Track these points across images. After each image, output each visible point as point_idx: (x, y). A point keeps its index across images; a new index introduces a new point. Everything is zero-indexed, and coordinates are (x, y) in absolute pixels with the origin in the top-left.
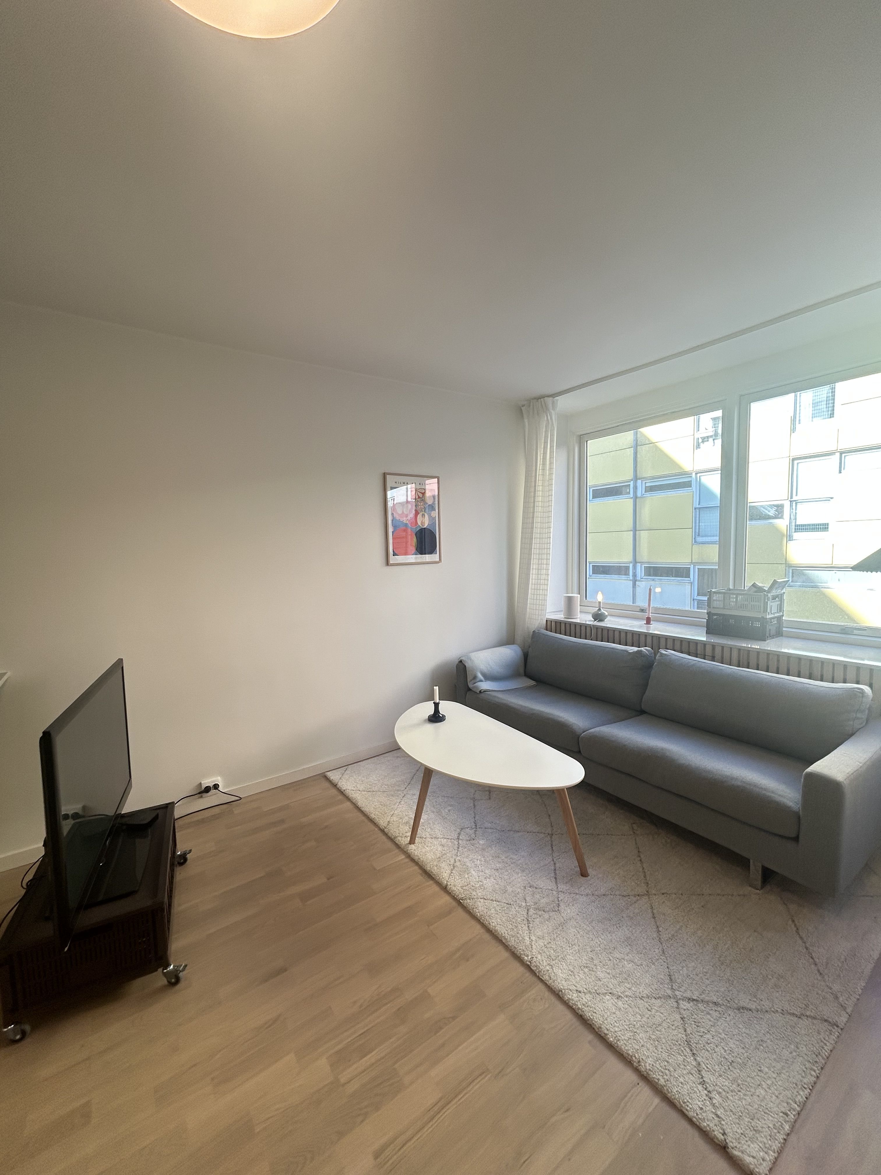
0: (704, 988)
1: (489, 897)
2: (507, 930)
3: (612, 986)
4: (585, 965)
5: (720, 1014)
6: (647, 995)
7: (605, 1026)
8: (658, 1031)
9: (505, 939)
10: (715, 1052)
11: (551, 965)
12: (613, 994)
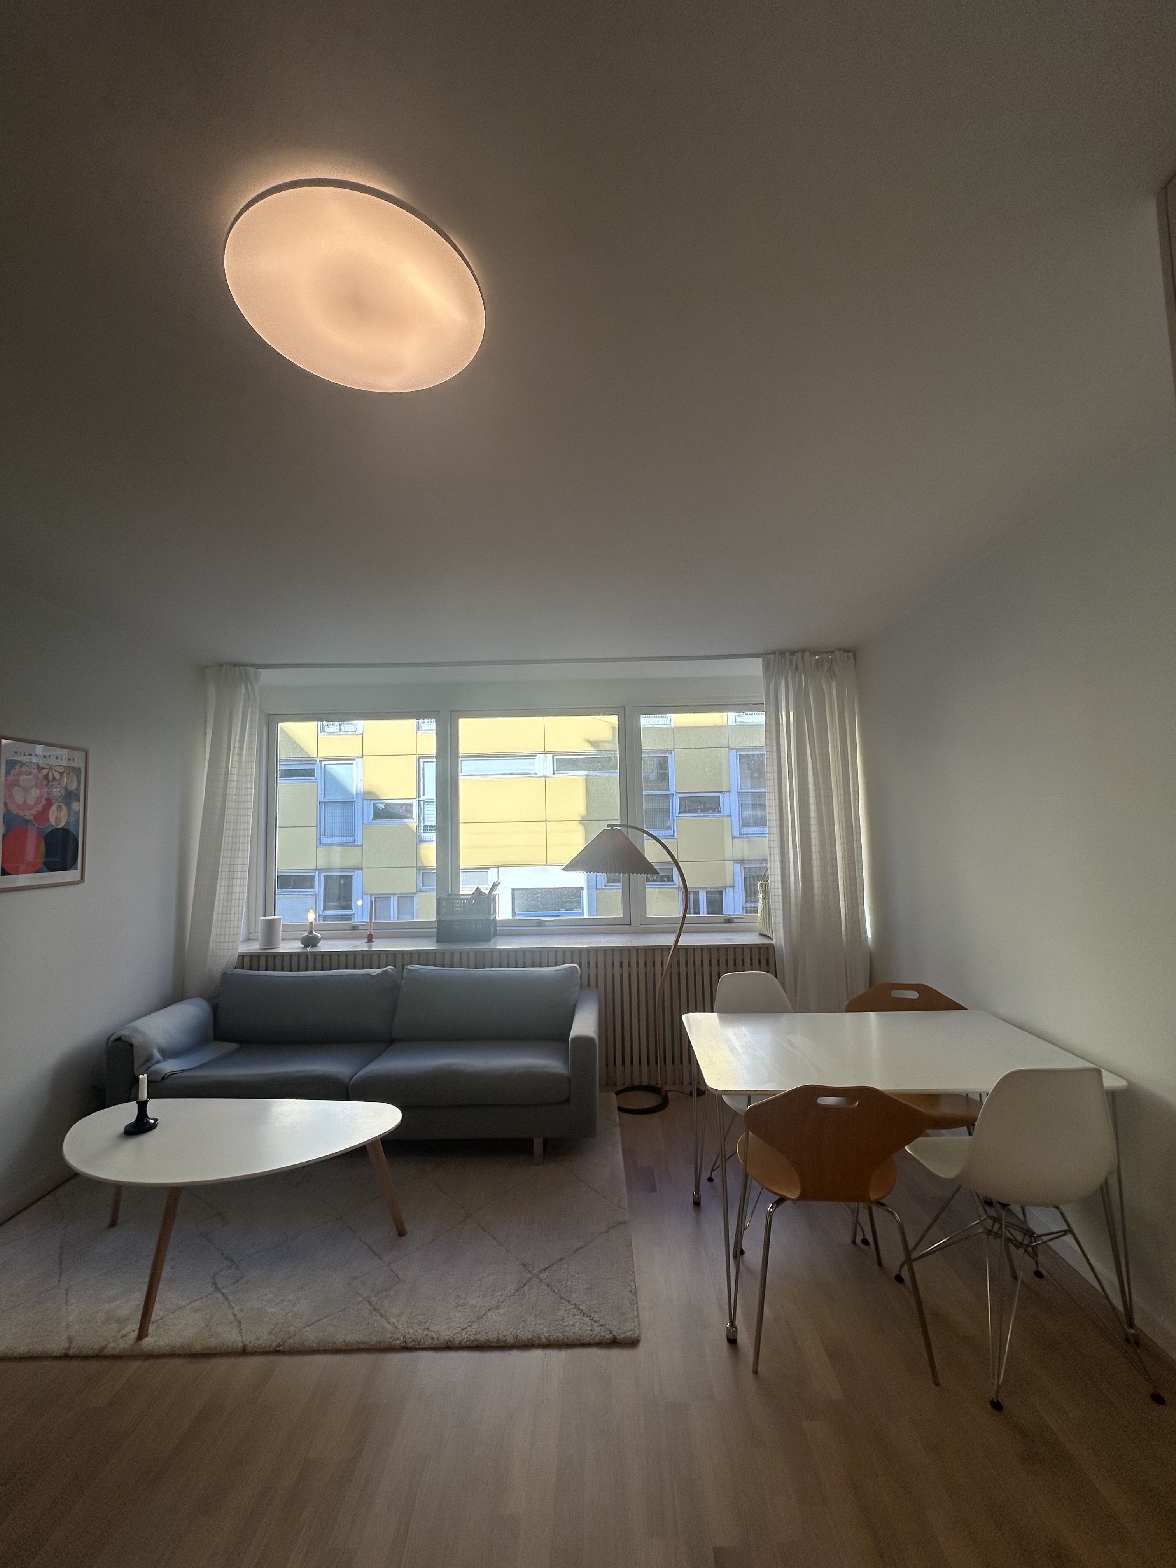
0: (548, 1255)
1: (313, 1320)
2: (360, 1334)
3: (487, 1304)
4: (455, 1305)
5: (567, 1264)
6: (516, 1289)
8: (538, 1307)
9: (363, 1343)
10: (579, 1290)
11: (427, 1329)
12: (492, 1308)
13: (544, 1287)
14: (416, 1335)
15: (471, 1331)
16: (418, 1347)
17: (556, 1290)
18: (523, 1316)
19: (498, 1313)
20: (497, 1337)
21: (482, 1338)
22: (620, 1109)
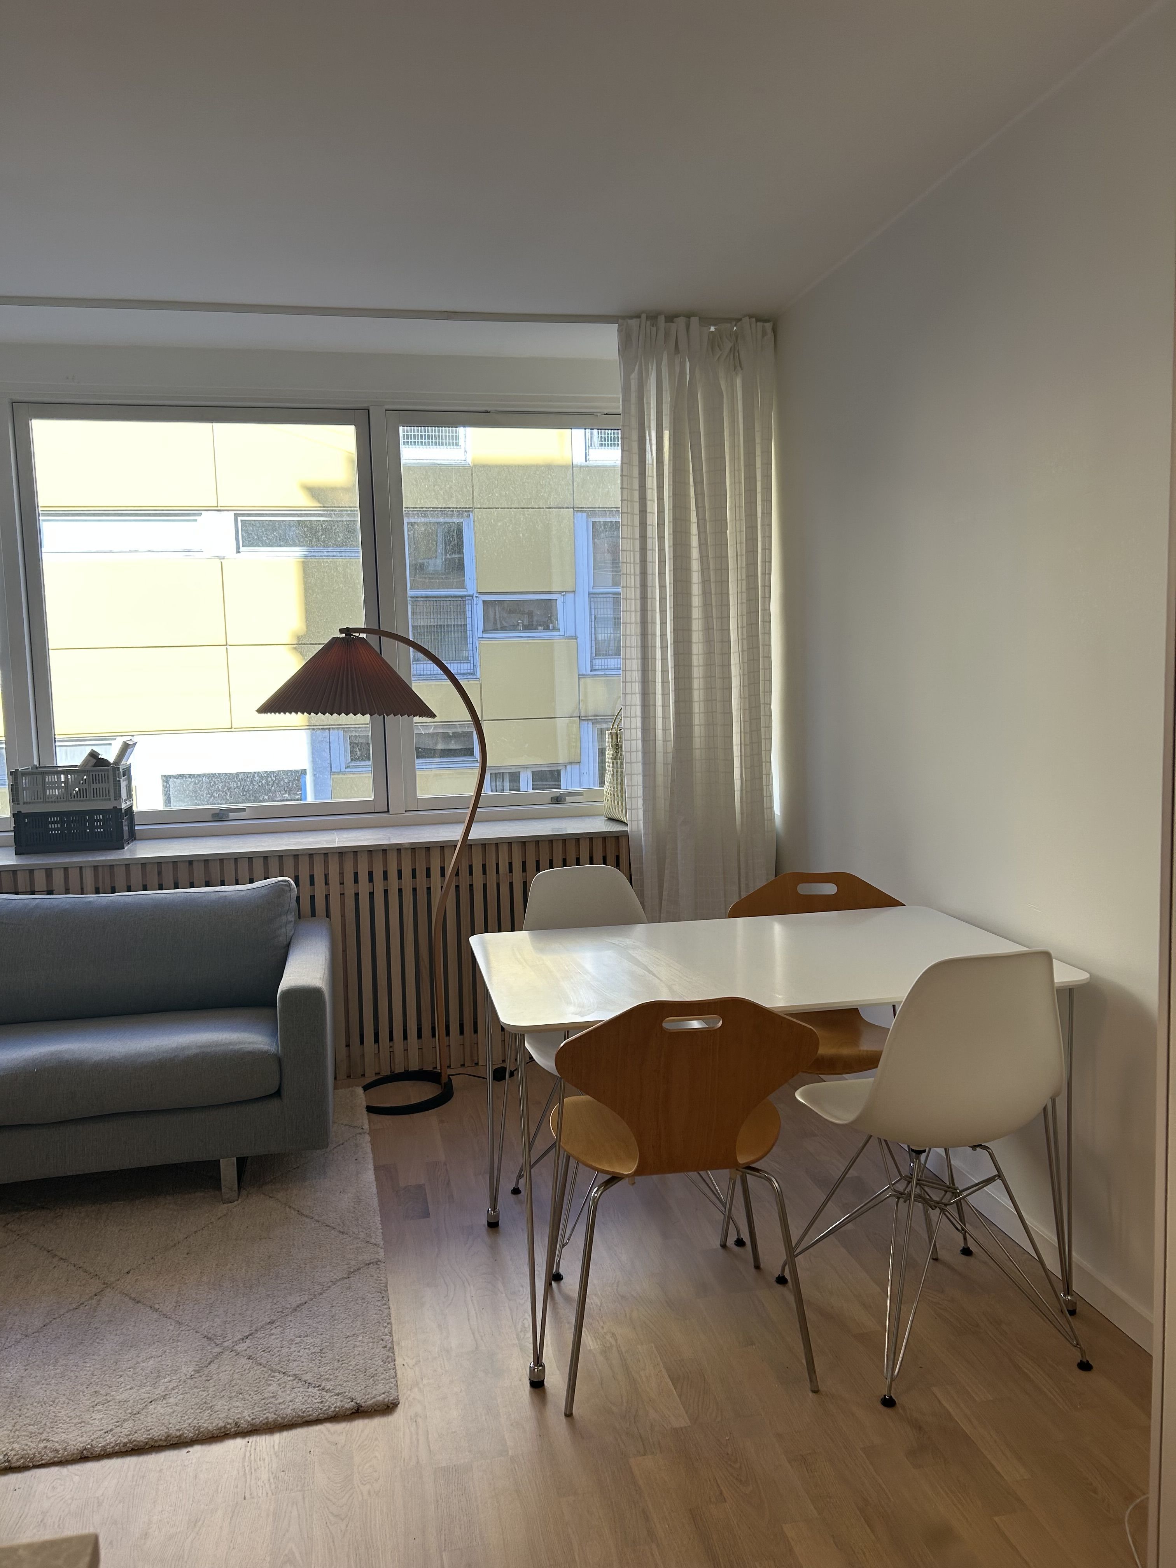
0: (250, 1319)
3: (147, 1395)
11: (44, 1440)
12: (155, 1400)
13: (244, 1360)
14: (26, 1450)
15: (121, 1432)
16: (31, 1464)
17: (264, 1362)
18: (208, 1402)
19: (167, 1403)
20: (166, 1433)
21: (141, 1437)
22: (371, 1109)
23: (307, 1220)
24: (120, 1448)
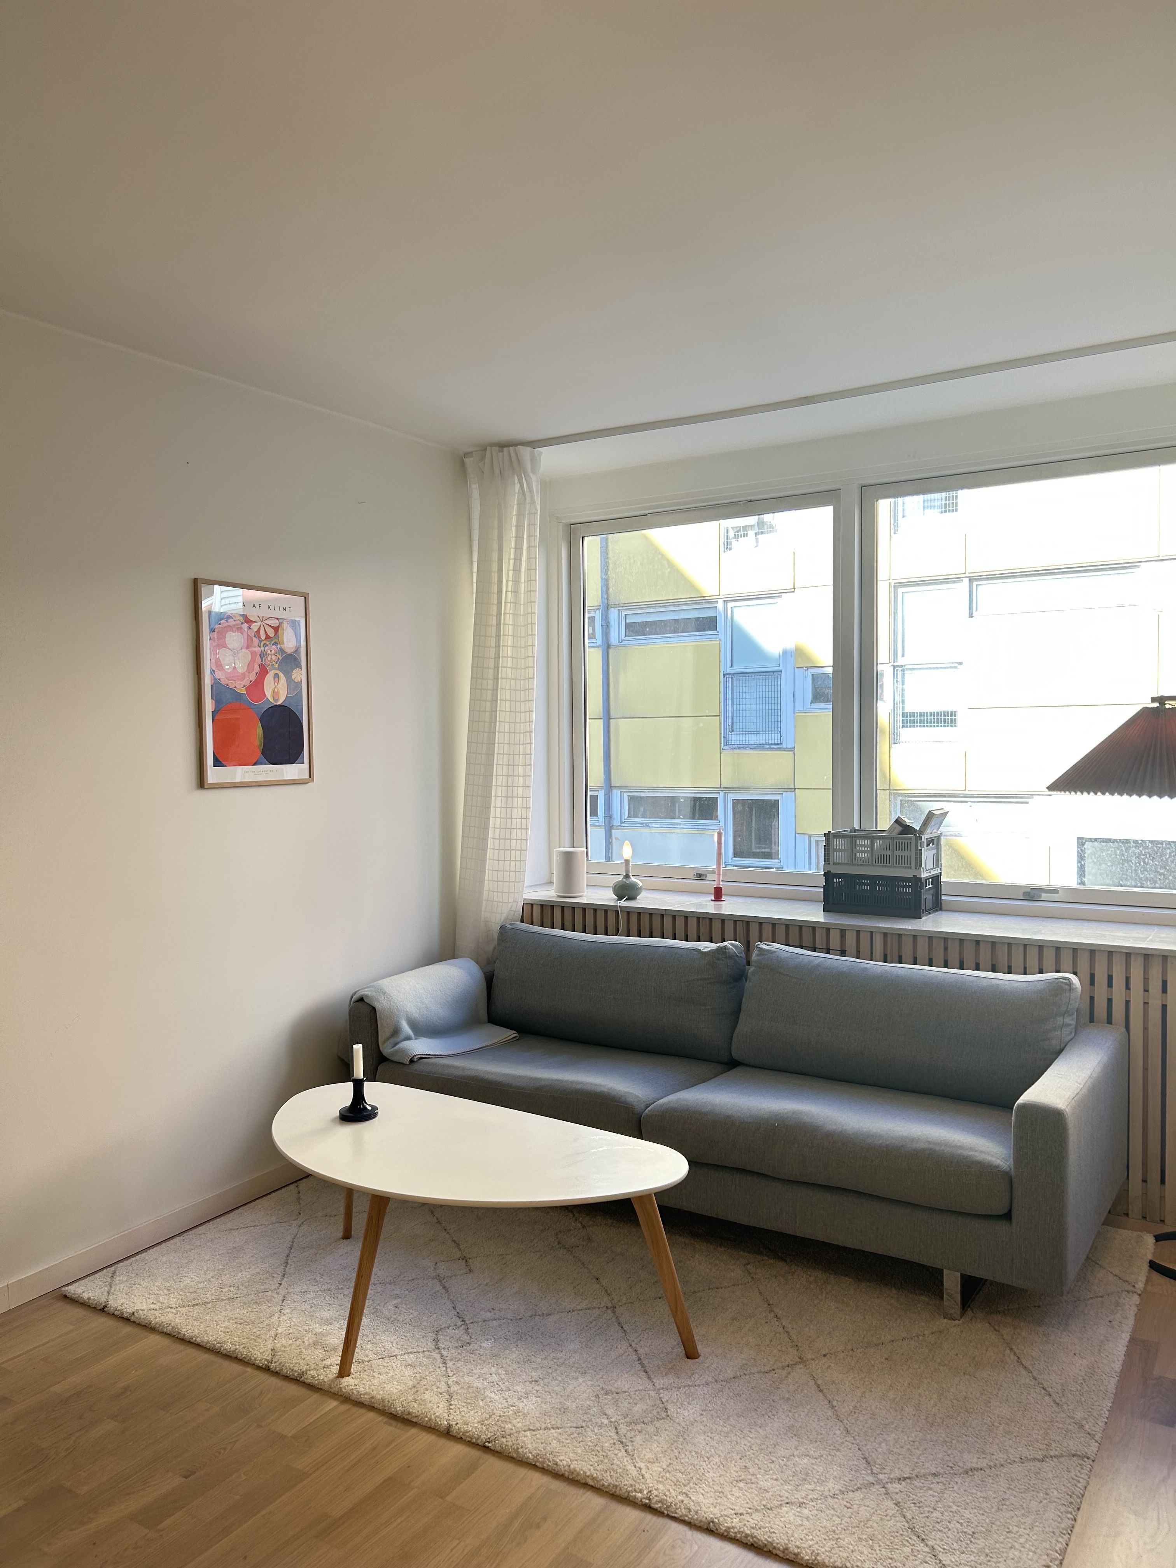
0: (916, 1460)
1: (538, 1425)
2: (591, 1465)
3: (787, 1494)
4: (736, 1478)
5: (944, 1484)
6: (840, 1490)
7: (793, 1543)
8: (868, 1528)
9: (593, 1479)
10: (949, 1530)
11: (685, 1493)
12: (792, 1503)
13: (890, 1504)
14: (666, 1496)
15: (748, 1521)
16: (666, 1512)
17: (909, 1516)
18: (837, 1532)
19: (799, 1512)
20: (785, 1544)
21: (762, 1536)
22: (1153, 1265)
23: (1023, 1372)
24: (741, 1537)
